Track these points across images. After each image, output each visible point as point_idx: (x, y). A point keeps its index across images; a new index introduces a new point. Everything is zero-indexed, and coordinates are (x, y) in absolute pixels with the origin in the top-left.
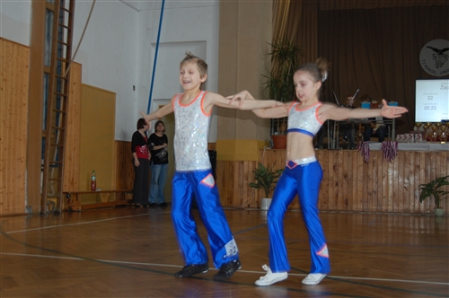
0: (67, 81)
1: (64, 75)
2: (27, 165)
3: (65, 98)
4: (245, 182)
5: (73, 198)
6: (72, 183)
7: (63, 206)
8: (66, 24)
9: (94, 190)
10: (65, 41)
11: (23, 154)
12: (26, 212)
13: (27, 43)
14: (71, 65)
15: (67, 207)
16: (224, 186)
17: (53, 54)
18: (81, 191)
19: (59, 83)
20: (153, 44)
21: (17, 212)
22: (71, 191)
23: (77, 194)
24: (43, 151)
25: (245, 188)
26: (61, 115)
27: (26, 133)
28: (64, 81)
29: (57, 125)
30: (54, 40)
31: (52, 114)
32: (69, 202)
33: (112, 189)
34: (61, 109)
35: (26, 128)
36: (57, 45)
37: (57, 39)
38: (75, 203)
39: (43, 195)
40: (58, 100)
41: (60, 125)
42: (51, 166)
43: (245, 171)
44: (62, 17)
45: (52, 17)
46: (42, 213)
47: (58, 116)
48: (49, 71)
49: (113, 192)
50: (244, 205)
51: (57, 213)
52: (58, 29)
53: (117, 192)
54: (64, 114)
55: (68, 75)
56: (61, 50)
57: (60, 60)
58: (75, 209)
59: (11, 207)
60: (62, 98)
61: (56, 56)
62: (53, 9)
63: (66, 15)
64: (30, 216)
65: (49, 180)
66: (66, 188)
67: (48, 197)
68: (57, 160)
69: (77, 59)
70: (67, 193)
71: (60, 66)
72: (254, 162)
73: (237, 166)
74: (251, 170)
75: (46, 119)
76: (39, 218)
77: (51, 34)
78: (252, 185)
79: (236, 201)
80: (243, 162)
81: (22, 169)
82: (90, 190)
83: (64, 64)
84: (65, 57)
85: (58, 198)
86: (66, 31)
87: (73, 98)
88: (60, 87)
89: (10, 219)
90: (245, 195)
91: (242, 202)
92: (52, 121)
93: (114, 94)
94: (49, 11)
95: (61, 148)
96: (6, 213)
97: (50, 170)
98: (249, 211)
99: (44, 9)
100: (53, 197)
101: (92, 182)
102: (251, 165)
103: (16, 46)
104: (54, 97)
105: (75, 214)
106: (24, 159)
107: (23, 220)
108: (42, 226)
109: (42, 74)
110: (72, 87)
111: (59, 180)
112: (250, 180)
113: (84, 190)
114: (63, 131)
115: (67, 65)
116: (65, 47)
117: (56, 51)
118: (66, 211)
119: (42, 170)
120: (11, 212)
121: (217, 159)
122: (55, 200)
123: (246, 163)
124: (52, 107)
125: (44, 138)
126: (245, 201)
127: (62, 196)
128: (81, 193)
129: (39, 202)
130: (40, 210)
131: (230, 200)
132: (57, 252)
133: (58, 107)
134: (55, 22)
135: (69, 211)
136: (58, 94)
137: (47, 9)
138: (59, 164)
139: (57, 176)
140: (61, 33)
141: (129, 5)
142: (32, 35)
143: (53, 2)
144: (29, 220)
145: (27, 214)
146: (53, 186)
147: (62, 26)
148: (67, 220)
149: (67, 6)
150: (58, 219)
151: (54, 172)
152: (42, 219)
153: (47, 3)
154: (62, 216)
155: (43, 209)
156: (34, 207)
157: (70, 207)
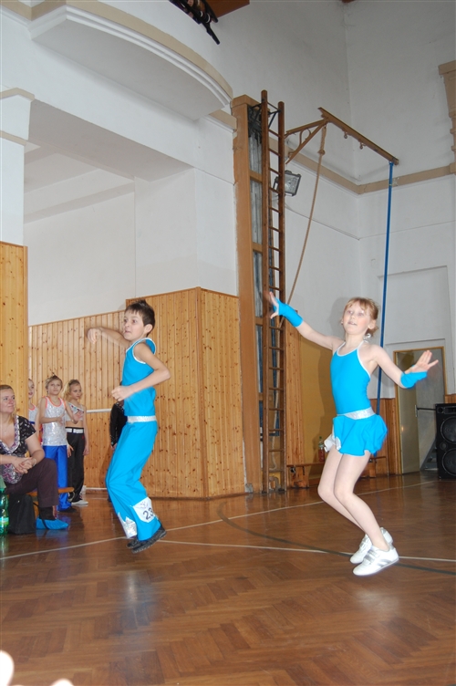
0: (282, 332)
1: (278, 326)
2: (244, 435)
3: (282, 353)
5: (298, 471)
6: (296, 454)
7: (288, 482)
8: (277, 265)
10: (277, 285)
11: (239, 423)
12: (246, 491)
13: (235, 292)
15: (292, 483)
17: (264, 301)
18: (307, 462)
19: (274, 335)
20: (380, 277)
21: (236, 491)
22: (296, 463)
23: (303, 466)
24: (262, 417)
26: (278, 373)
27: (240, 397)
28: (279, 333)
29: (275, 385)
30: (264, 286)
31: (269, 373)
32: (294, 477)
34: (278, 366)
35: (239, 391)
37: (268, 284)
38: (301, 477)
39: (264, 470)
40: (274, 355)
41: (278, 386)
42: (271, 435)
44: (272, 258)
45: (260, 259)
46: (264, 492)
47: (275, 375)
48: (261, 323)
51: (281, 491)
52: (268, 273)
54: (282, 372)
55: (282, 326)
58: (302, 485)
59: (229, 487)
60: (279, 353)
62: (261, 250)
63: (276, 254)
64: (251, 497)
65: (271, 451)
66: (290, 460)
67: (270, 472)
68: (277, 427)
70: (292, 467)
75: (262, 379)
76: (262, 498)
77: (261, 279)
81: (238, 439)
82: (318, 462)
85: (282, 472)
86: (277, 273)
87: (291, 352)
88: (275, 340)
89: (229, 500)
92: (269, 381)
94: (256, 252)
95: (281, 413)
96: (224, 493)
97: (271, 440)
99: (251, 250)
100: (276, 472)
101: (320, 452)
103: (223, 297)
104: (269, 352)
105: (302, 491)
106: (240, 429)
107: (243, 502)
109: (254, 327)
110: (289, 340)
111: (281, 450)
113: (311, 461)
114: (282, 392)
116: (277, 292)
118: (290, 488)
119: (261, 440)
120: (229, 492)
122: (278, 476)
124: (268, 364)
125: (261, 402)
127: (286, 470)
128: (308, 465)
129: (261, 479)
130: (261, 489)
132: (286, 543)
133: (275, 364)
134: (264, 265)
135: (296, 488)
136: (274, 349)
137: (254, 250)
138: (280, 432)
139: (278, 447)
140: (272, 276)
141: (346, 234)
142: (240, 283)
143: (260, 241)
144: (250, 501)
145: (247, 494)
146: (275, 460)
147: (273, 268)
148: (294, 501)
149: (276, 245)
150: (283, 500)
151: (275, 441)
152: (265, 500)
153: (254, 243)
154: (288, 494)
155: (264, 486)
156: (255, 485)
157: (296, 483)
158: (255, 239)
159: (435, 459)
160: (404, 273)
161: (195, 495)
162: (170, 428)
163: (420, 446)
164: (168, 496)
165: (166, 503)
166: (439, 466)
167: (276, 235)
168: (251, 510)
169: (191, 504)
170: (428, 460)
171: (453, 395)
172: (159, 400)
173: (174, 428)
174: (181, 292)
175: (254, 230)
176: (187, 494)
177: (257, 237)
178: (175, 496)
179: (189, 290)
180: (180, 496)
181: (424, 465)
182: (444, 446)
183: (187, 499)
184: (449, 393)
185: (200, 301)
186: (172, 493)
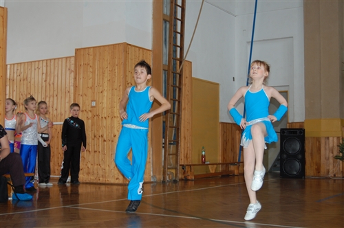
0: (180, 76)
1: (178, 71)
2: (152, 143)
3: (180, 89)
4: (331, 155)
5: (187, 169)
6: (186, 157)
7: (180, 176)
8: (179, 30)
9: (203, 163)
10: (179, 44)
12: (152, 180)
13: (149, 47)
14: (183, 63)
15: (183, 177)
16: (312, 158)
17: (169, 55)
18: (194, 163)
19: (175, 78)
20: (248, 42)
22: (186, 163)
23: (190, 166)
24: (164, 132)
25: (331, 160)
26: (177, 103)
28: (178, 76)
29: (174, 111)
30: (170, 44)
32: (184, 173)
33: (218, 162)
34: (177, 98)
36: (172, 47)
37: (172, 43)
38: (189, 173)
39: (164, 167)
40: (174, 91)
41: (176, 111)
42: (170, 144)
43: (331, 145)
44: (176, 25)
45: (168, 26)
46: (164, 182)
47: (174, 104)
48: (167, 69)
49: (219, 164)
50: (331, 175)
51: (175, 181)
52: (173, 35)
53: (222, 164)
54: (179, 102)
55: (181, 71)
56: (175, 51)
57: (175, 59)
58: (189, 178)
60: (177, 90)
61: (172, 56)
62: (168, 19)
63: (179, 23)
64: (155, 184)
65: (169, 155)
66: (182, 161)
67: (168, 168)
68: (174, 139)
69: (188, 58)
70: (183, 166)
71: (175, 64)
72: (338, 138)
73: (323, 141)
74: (335, 145)
76: (162, 185)
77: (168, 40)
78: (337, 157)
79: (323, 171)
80: (328, 138)
82: (201, 163)
83: (178, 62)
84: (178, 57)
85: (176, 169)
86: (179, 36)
87: (185, 89)
88: (176, 81)
90: (331, 167)
91: (328, 172)
93: (218, 84)
94: (165, 21)
95: (178, 129)
97: (170, 147)
98: (335, 180)
99: (162, 20)
100: (172, 168)
101: (202, 157)
102: (335, 140)
103: (141, 50)
104: (171, 89)
105: (190, 182)
106: (150, 139)
107: (149, 187)
108: (164, 191)
109: (162, 69)
110: (185, 81)
111: (176, 154)
112: (335, 153)
113: (197, 163)
114: (179, 116)
115: (181, 63)
116: (178, 49)
117: (172, 52)
118: (181, 180)
119: (163, 147)
121: (306, 136)
122: (174, 171)
123: (331, 139)
124: (170, 97)
125: (164, 122)
126: (331, 171)
127: (180, 168)
128: (194, 165)
129: (162, 173)
130: (162, 179)
131: (318, 170)
132: (176, 212)
133: (174, 97)
134: (170, 30)
135: (186, 180)
136: (174, 86)
137: (164, 20)
138: (176, 142)
139: (175, 152)
140: (175, 38)
141: (228, 12)
142: (153, 41)
143: (168, 14)
144: (154, 187)
145: (152, 182)
146: (172, 160)
147: (176, 32)
148: (183, 188)
149: (179, 16)
150: (176, 187)
151: (172, 149)
152: (164, 186)
153: (164, 15)
154: (180, 184)
155: (164, 178)
156: (158, 177)
157: (185, 177)
158: (165, 12)
159: (279, 165)
160: (264, 40)
161: (117, 182)
162: (102, 136)
163: (269, 157)
164: (99, 182)
165: (98, 186)
166: (281, 170)
167: (179, 10)
168: (154, 192)
169: (115, 187)
170: (274, 166)
171: (292, 123)
172: (95, 118)
173: (105, 136)
174: (113, 45)
175: (165, 5)
176: (113, 181)
177: (167, 11)
178: (104, 182)
179: (118, 44)
180: (107, 182)
181: (271, 169)
182: (285, 156)
183: (112, 184)
184: (290, 121)
185: (126, 52)
186: (102, 180)
